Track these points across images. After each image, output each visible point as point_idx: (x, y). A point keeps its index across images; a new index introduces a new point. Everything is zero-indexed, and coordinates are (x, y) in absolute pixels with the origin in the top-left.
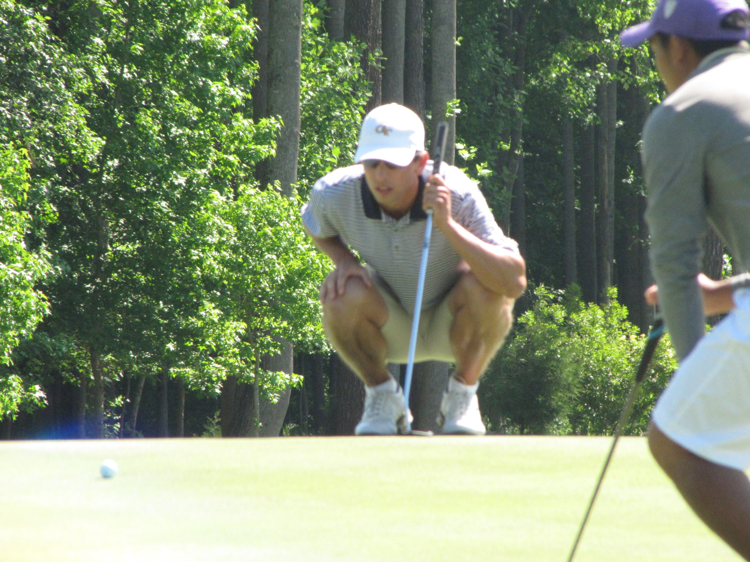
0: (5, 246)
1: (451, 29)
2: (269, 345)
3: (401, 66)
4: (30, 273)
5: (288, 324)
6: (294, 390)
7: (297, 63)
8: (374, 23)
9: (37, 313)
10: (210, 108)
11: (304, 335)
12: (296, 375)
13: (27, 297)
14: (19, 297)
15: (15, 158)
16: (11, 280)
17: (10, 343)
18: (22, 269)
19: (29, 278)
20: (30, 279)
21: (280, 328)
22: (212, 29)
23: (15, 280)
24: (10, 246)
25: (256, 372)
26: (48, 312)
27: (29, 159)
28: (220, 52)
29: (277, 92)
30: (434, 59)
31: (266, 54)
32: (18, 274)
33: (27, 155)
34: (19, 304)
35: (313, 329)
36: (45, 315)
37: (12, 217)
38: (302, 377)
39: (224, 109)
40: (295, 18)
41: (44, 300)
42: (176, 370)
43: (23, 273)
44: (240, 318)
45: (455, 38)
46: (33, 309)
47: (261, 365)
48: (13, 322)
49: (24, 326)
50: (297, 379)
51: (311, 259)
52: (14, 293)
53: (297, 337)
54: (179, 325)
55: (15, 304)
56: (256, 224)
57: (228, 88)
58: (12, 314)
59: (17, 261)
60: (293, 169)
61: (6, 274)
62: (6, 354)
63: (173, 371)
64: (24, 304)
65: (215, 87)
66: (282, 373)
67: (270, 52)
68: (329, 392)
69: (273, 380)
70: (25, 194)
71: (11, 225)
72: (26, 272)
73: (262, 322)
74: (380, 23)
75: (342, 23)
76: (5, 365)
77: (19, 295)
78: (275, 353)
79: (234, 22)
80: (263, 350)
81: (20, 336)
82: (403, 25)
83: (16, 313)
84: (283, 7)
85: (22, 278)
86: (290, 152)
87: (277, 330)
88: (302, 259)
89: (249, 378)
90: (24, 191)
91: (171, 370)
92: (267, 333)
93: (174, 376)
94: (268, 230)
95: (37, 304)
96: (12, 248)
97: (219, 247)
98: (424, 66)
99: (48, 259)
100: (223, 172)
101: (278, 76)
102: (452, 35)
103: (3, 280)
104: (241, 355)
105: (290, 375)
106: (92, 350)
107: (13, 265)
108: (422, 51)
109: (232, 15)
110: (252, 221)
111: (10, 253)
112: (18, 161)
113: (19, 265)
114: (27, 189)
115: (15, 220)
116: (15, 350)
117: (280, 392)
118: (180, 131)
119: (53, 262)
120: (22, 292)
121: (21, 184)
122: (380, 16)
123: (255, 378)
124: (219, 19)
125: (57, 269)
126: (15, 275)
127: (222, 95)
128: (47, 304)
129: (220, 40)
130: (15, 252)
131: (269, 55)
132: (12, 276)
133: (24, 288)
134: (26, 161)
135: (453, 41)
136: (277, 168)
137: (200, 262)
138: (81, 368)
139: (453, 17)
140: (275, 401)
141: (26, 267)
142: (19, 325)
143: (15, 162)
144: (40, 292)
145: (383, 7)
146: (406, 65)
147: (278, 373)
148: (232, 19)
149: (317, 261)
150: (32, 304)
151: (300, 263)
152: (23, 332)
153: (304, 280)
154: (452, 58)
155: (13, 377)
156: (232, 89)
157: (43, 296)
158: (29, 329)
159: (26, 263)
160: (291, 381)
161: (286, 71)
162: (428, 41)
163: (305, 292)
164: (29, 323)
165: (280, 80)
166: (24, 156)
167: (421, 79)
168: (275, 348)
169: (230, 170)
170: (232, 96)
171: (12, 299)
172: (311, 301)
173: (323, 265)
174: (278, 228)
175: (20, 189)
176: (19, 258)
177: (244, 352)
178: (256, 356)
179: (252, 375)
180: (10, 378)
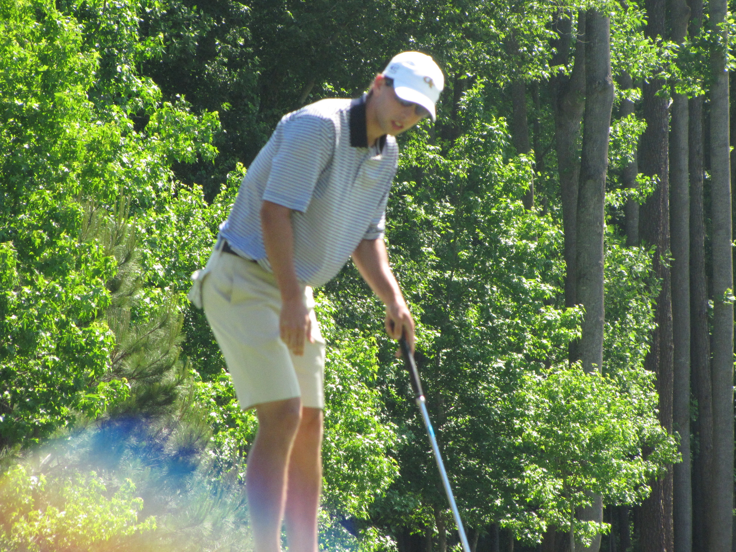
0: (361, 420)
1: (728, 234)
2: (581, 499)
3: (687, 265)
4: (383, 442)
5: (597, 481)
6: (603, 535)
7: (600, 264)
8: (664, 230)
9: (389, 476)
10: (525, 301)
11: (610, 490)
12: (605, 524)
13: (380, 462)
14: (374, 462)
15: (366, 345)
16: (367, 448)
17: (367, 501)
18: (375, 439)
19: (381, 446)
20: (383, 447)
21: (590, 484)
22: (523, 236)
23: (370, 448)
24: (365, 420)
25: (572, 522)
26: (398, 474)
27: (377, 345)
28: (530, 254)
29: (585, 288)
30: (714, 258)
31: (575, 257)
32: (372, 443)
33: (375, 341)
34: (374, 468)
35: (617, 484)
36: (396, 477)
37: (365, 394)
38: (610, 525)
39: (536, 302)
40: (598, 227)
41: (394, 464)
42: (505, 522)
43: (377, 442)
44: (557, 476)
45: (731, 241)
46: (386, 472)
47: (576, 516)
48: (369, 484)
49: (379, 486)
50: (606, 526)
51: (613, 425)
52: (370, 459)
53: (605, 492)
54: (505, 484)
55: (371, 468)
56: (565, 398)
57: (540, 284)
58: (369, 477)
59: (371, 432)
60: (599, 351)
61: (363, 444)
62: (364, 509)
63: (503, 522)
64: (378, 468)
65: (528, 284)
66: (593, 522)
67: (579, 254)
68: (633, 537)
69: (586, 528)
70: (375, 375)
71: (365, 401)
72: (380, 441)
73: (575, 479)
74: (669, 229)
75: (636, 230)
76: (364, 519)
77: (374, 460)
78: (587, 506)
79: (543, 227)
80: (576, 503)
81: (375, 495)
82: (687, 230)
83: (372, 476)
84: (588, 217)
85: (376, 446)
86: (597, 338)
87: (588, 486)
88: (606, 426)
89: (566, 526)
90: (374, 372)
91: (501, 521)
92: (579, 489)
93: (504, 526)
94: (575, 403)
95: (389, 468)
96: (367, 421)
97: (537, 417)
98: (706, 264)
99: (394, 430)
100: (538, 354)
101: (585, 275)
102: (729, 239)
103: (360, 448)
104: (559, 507)
105: (600, 524)
106: (435, 506)
107: (368, 436)
108: (703, 251)
109: (540, 222)
110: (561, 396)
111: (365, 426)
112: (368, 348)
113: (374, 435)
114: (376, 371)
115: (368, 397)
116: (371, 506)
117: (591, 538)
118: (501, 321)
119: (400, 432)
120: (376, 458)
121: (371, 366)
122: (669, 224)
123: (571, 527)
124: (529, 227)
125: (403, 438)
126: (370, 443)
127: (535, 290)
128: (397, 468)
129: (530, 244)
130: (370, 424)
131: (577, 258)
132: (367, 445)
133: (378, 454)
134: (375, 347)
135: (729, 243)
136: (587, 351)
137: (521, 431)
138: (426, 522)
139: (729, 223)
140: (588, 545)
141: (379, 437)
142: (375, 485)
143: (366, 349)
144: (391, 458)
145: (670, 215)
146: (691, 263)
147: (589, 522)
148: (540, 226)
149: (618, 427)
150: (385, 468)
151: (603, 429)
152: (378, 491)
153: (608, 443)
154: (729, 257)
155: (369, 529)
156: (543, 285)
157: (394, 461)
158: (384, 489)
159: (379, 434)
160: (601, 528)
161: (592, 271)
162: (709, 244)
163: (610, 453)
164: (383, 484)
165: (587, 279)
166: (373, 342)
167: (703, 275)
168: (587, 500)
169: (544, 352)
170: (543, 291)
171: (368, 464)
172: (614, 461)
173: (623, 431)
174: (584, 401)
175: (371, 371)
176: (372, 429)
177: (560, 505)
178: (571, 509)
179: (569, 524)
180: (368, 530)
